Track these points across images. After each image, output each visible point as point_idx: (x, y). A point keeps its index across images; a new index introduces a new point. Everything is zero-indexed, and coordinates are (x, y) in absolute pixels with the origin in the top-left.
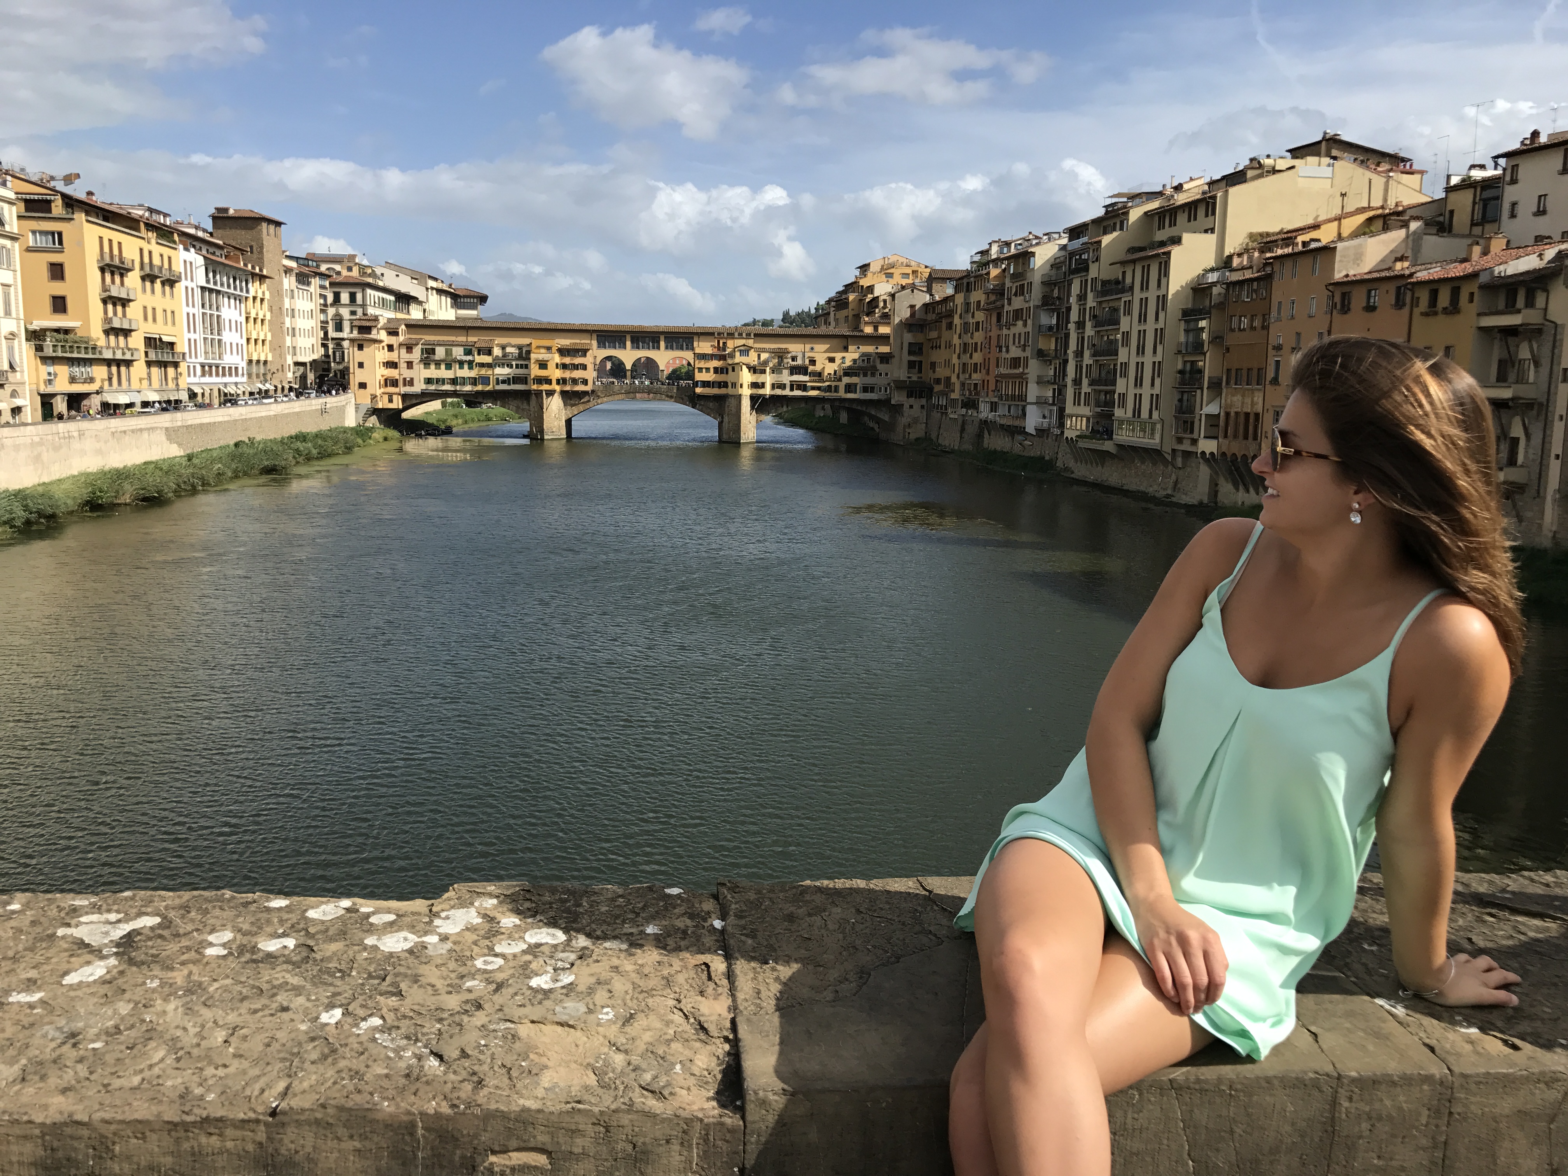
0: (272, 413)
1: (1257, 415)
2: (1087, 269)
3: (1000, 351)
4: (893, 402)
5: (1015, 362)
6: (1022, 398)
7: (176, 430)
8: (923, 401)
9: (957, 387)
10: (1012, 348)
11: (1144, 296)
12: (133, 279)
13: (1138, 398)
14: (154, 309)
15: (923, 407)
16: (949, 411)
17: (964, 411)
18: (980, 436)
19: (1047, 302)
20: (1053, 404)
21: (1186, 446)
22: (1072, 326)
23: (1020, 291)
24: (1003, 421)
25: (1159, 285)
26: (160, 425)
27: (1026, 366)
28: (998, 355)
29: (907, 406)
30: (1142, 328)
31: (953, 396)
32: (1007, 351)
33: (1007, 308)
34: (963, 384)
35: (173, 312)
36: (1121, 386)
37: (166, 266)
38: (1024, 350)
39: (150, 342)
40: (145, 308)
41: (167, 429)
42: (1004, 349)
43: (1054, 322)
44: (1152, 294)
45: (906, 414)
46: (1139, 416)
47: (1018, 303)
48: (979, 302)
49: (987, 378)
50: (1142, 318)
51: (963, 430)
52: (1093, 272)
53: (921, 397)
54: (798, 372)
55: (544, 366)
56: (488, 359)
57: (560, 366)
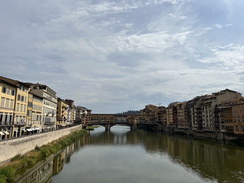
1: (232, 126)
2: (194, 106)
4: (156, 124)
5: (181, 119)
6: (183, 124)
10: (179, 117)
11: (206, 110)
12: (64, 109)
13: (208, 124)
18: (173, 129)
21: (218, 131)
22: (192, 114)
23: (180, 109)
25: (209, 108)
26: (70, 129)
29: (159, 125)
31: (167, 124)
33: (178, 111)
36: (203, 122)
37: (66, 107)
39: (64, 117)
40: (64, 113)
44: (208, 110)
46: (208, 126)
47: (180, 111)
48: (171, 111)
49: (174, 121)
50: (207, 113)
51: (170, 129)
52: (195, 107)
53: (161, 124)
54: (143, 120)
55: (108, 120)
56: (100, 119)
57: (110, 120)
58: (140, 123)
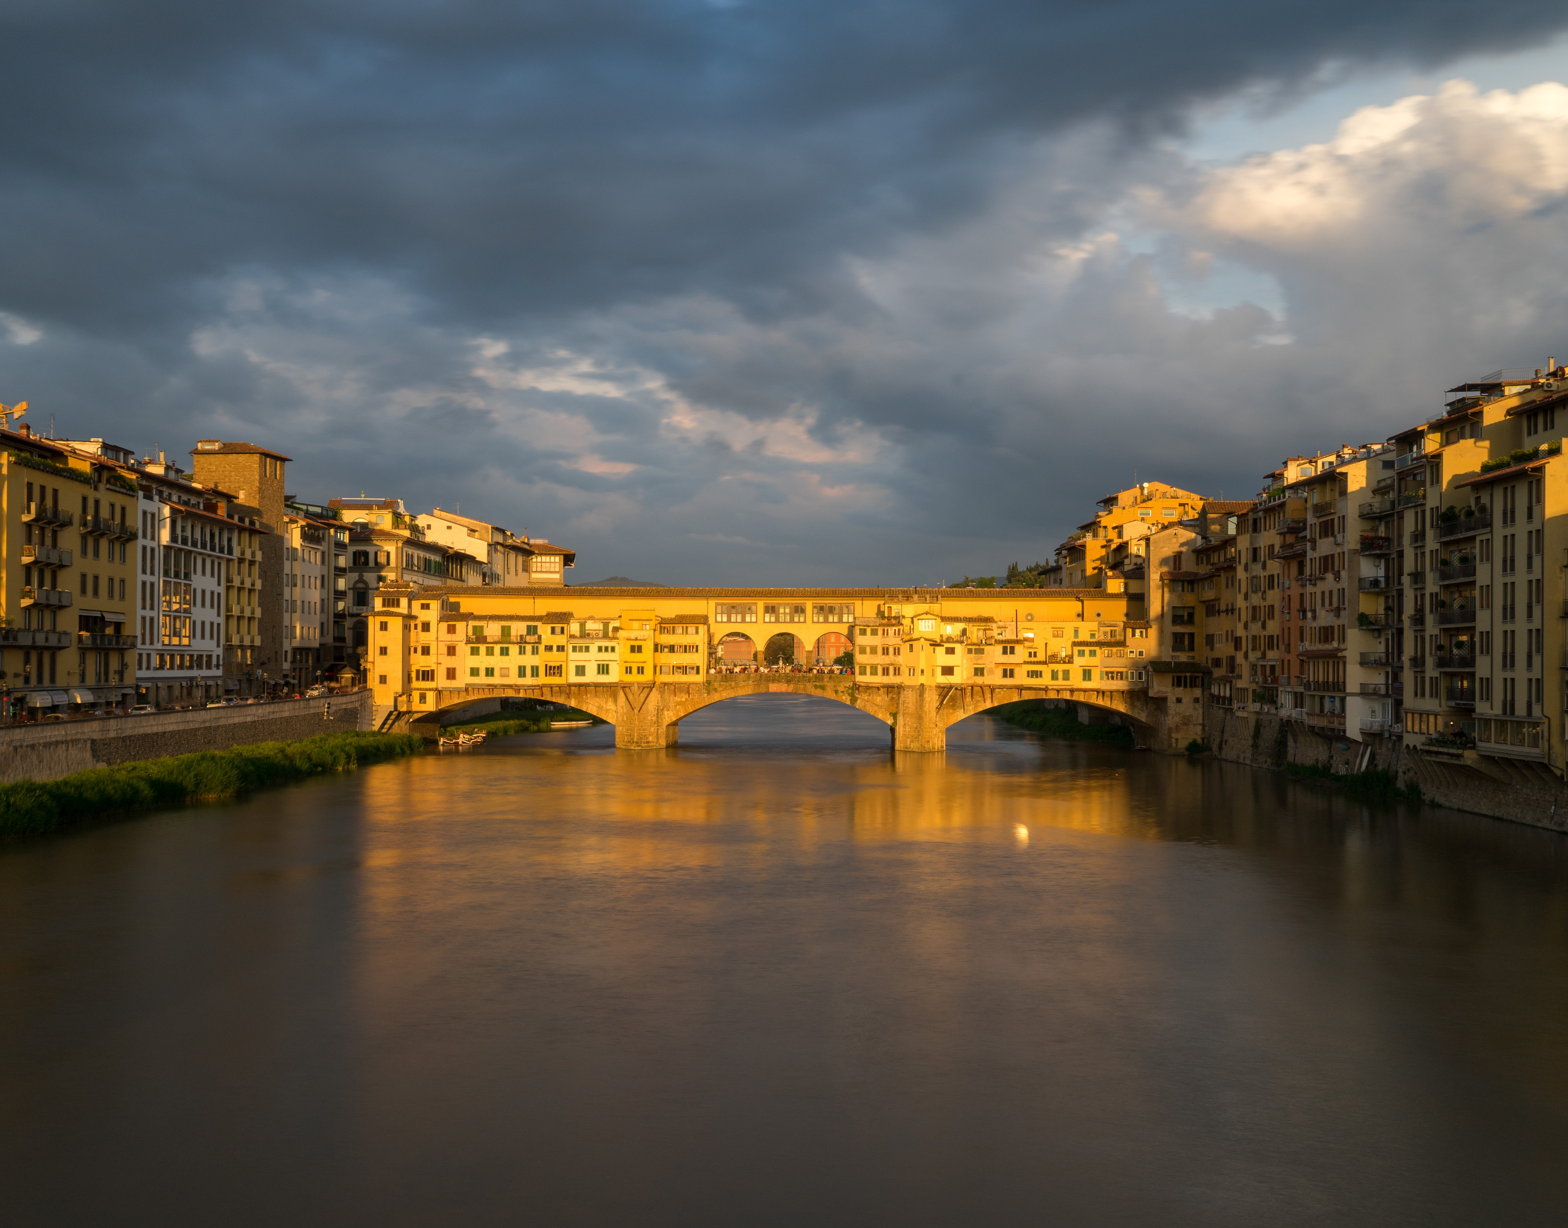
0: (249, 719)
2: (1422, 496)
3: (1305, 617)
4: (1151, 694)
5: (1327, 634)
6: (1339, 686)
7: (107, 743)
8: (1198, 692)
9: (1246, 672)
10: (1322, 614)
11: (1508, 531)
12: (70, 539)
13: (1510, 685)
14: (96, 578)
15: (1196, 700)
16: (1235, 706)
17: (1257, 706)
18: (1281, 744)
19: (1369, 545)
20: (1387, 695)
22: (1406, 580)
23: (1327, 529)
24: (1315, 722)
25: (1529, 516)
26: (86, 737)
27: (1343, 639)
28: (1301, 623)
29: (1171, 699)
30: (1509, 580)
31: (1240, 684)
32: (1314, 618)
33: (1310, 554)
34: (1254, 667)
35: (123, 581)
36: (1483, 667)
37: (118, 520)
38: (1338, 616)
39: (88, 622)
40: (84, 576)
41: (93, 742)
42: (1309, 615)
43: (1381, 573)
44: (1521, 528)
45: (1171, 712)
46: (1513, 712)
47: (1325, 547)
48: (1272, 547)
49: (1287, 657)
50: (1509, 565)
51: (1257, 734)
52: (1433, 498)
53: (1193, 685)
54: (1009, 648)
55: (636, 649)
56: (561, 640)
57: (657, 648)
58: (979, 680)
